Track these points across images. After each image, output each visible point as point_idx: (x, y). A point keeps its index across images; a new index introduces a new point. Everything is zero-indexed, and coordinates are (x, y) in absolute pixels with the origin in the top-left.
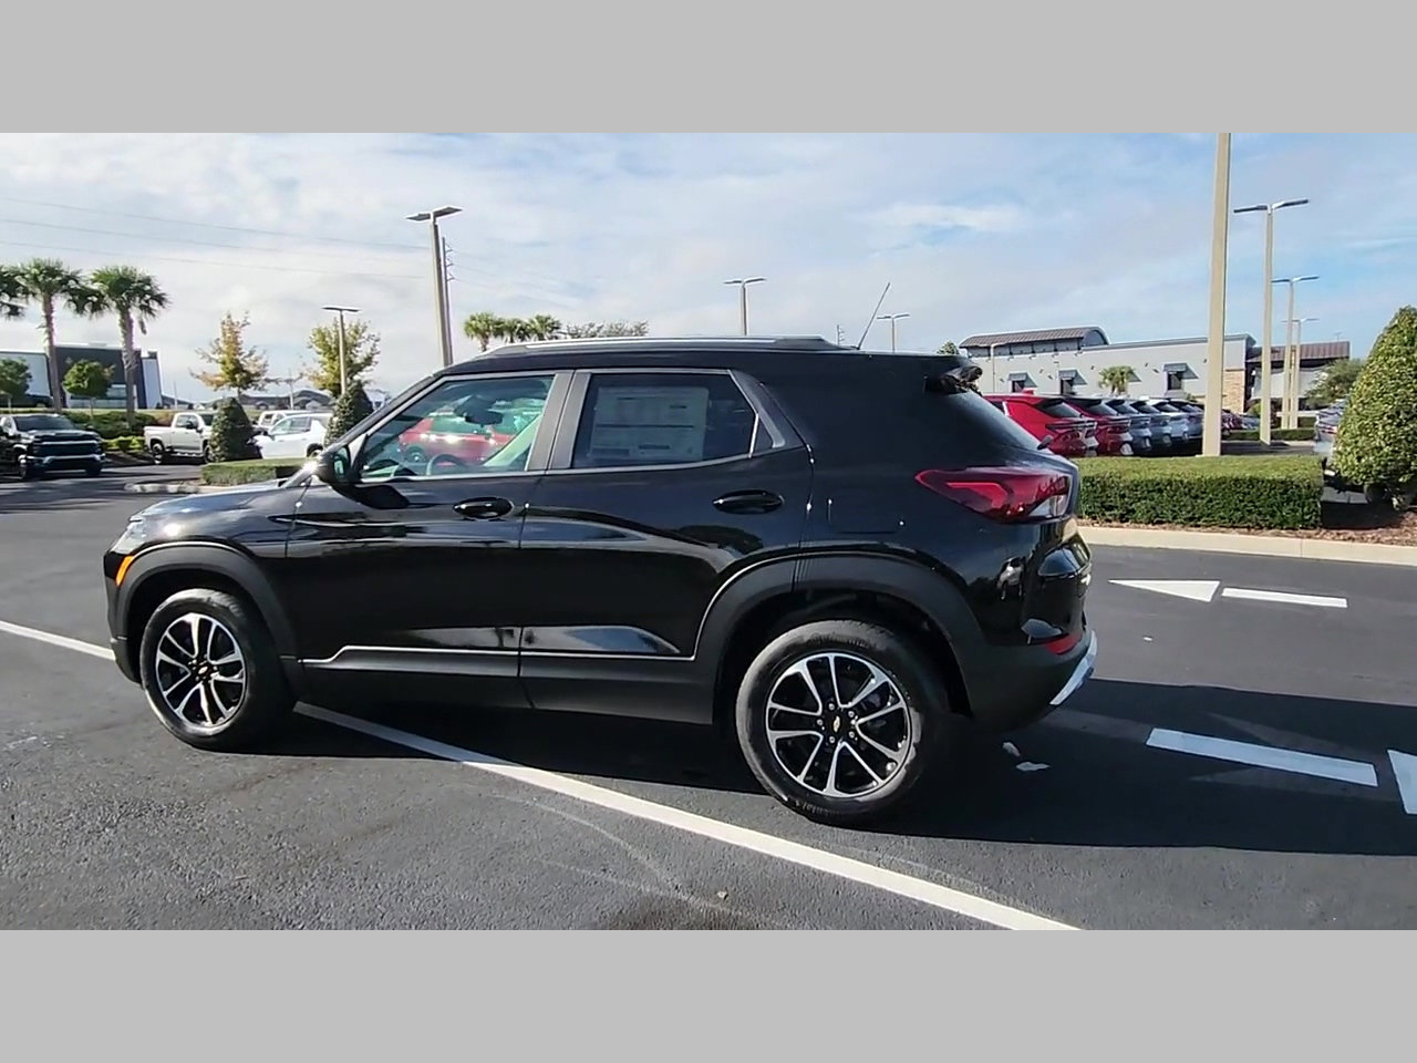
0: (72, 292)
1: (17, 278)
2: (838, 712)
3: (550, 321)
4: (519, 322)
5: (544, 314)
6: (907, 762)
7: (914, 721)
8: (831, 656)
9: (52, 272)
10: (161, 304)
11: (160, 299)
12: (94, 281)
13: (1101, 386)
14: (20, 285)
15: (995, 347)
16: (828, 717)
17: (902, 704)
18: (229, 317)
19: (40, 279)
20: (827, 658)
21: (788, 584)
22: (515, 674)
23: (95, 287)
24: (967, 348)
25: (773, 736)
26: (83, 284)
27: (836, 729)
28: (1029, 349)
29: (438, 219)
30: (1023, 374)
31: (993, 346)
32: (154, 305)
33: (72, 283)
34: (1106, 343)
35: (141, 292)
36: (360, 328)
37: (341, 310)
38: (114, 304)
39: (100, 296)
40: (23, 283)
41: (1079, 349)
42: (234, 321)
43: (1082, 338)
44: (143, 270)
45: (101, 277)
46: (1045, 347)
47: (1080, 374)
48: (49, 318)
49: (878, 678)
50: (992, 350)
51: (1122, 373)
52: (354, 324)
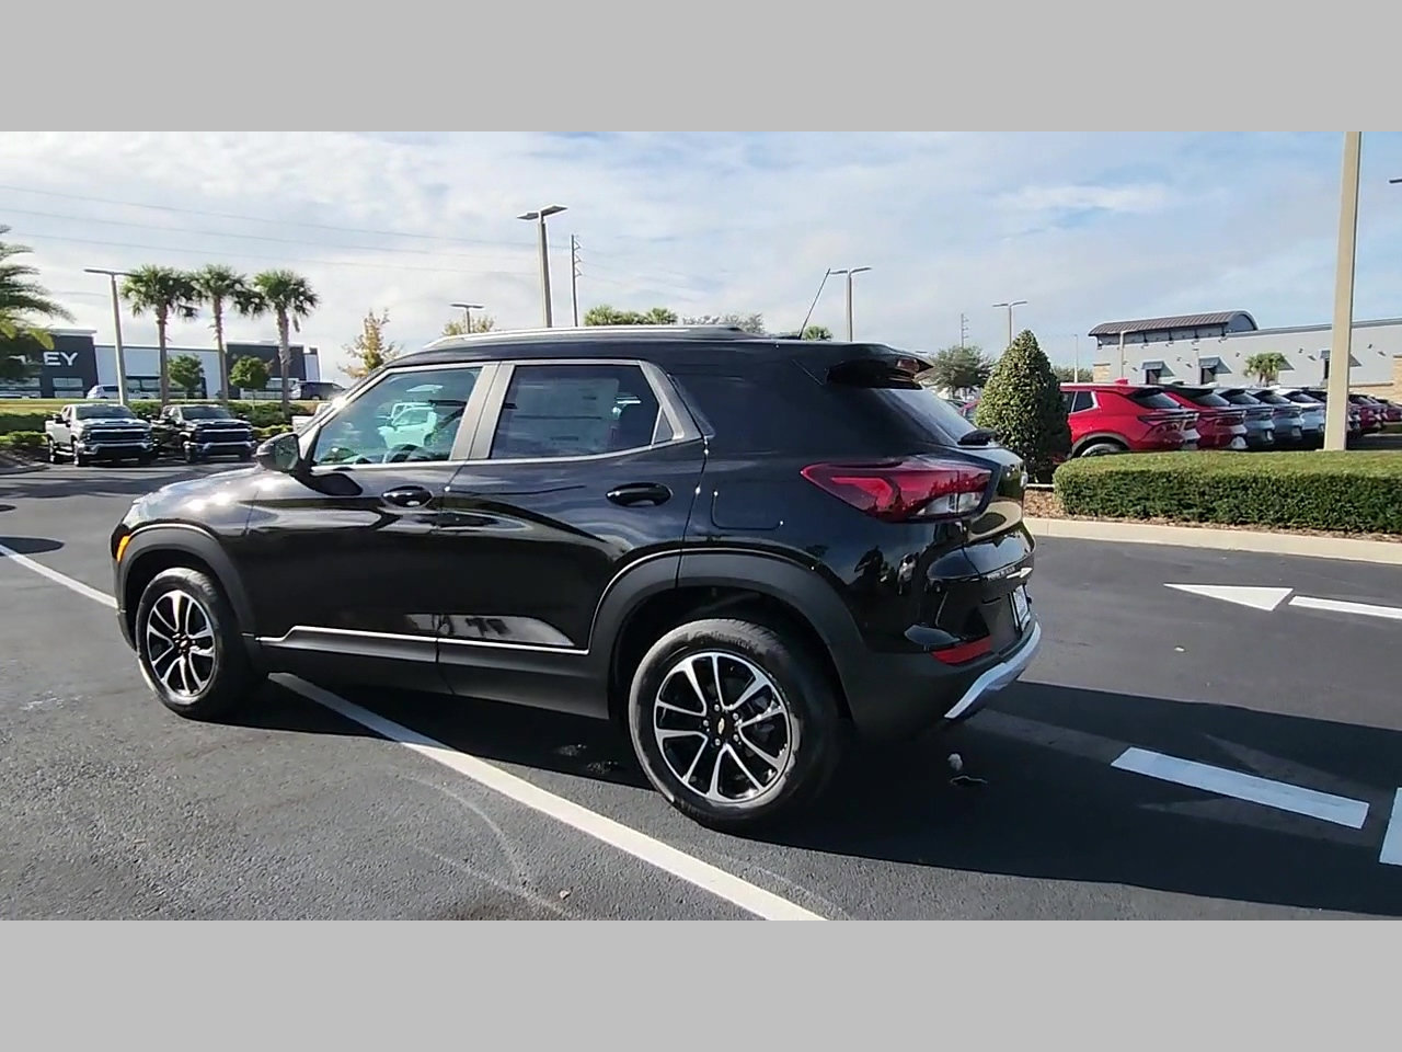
0: (239, 294)
1: (193, 283)
2: (722, 714)
3: (666, 314)
4: (636, 316)
5: (661, 308)
6: (787, 769)
7: (794, 726)
8: (715, 656)
9: (221, 277)
10: (312, 304)
11: (311, 299)
12: (256, 285)
13: (1246, 374)
14: (194, 289)
15: (1125, 335)
16: (714, 717)
17: (781, 709)
18: (371, 315)
19: (212, 283)
20: (710, 658)
21: (672, 580)
22: (434, 660)
23: (257, 289)
24: (1097, 335)
25: (661, 735)
26: (247, 286)
27: (720, 732)
28: (1167, 335)
29: (545, 217)
30: (1159, 363)
31: (1122, 332)
32: (307, 305)
33: (238, 287)
34: (1255, 329)
35: (296, 294)
36: (488, 324)
37: (467, 307)
38: (273, 305)
39: (261, 298)
40: (197, 287)
41: (1223, 335)
42: (375, 318)
43: (1227, 323)
44: (299, 272)
45: (263, 280)
46: (1185, 333)
47: (1223, 361)
48: (218, 319)
49: (761, 680)
50: (1121, 338)
51: (1271, 361)
52: (482, 320)
